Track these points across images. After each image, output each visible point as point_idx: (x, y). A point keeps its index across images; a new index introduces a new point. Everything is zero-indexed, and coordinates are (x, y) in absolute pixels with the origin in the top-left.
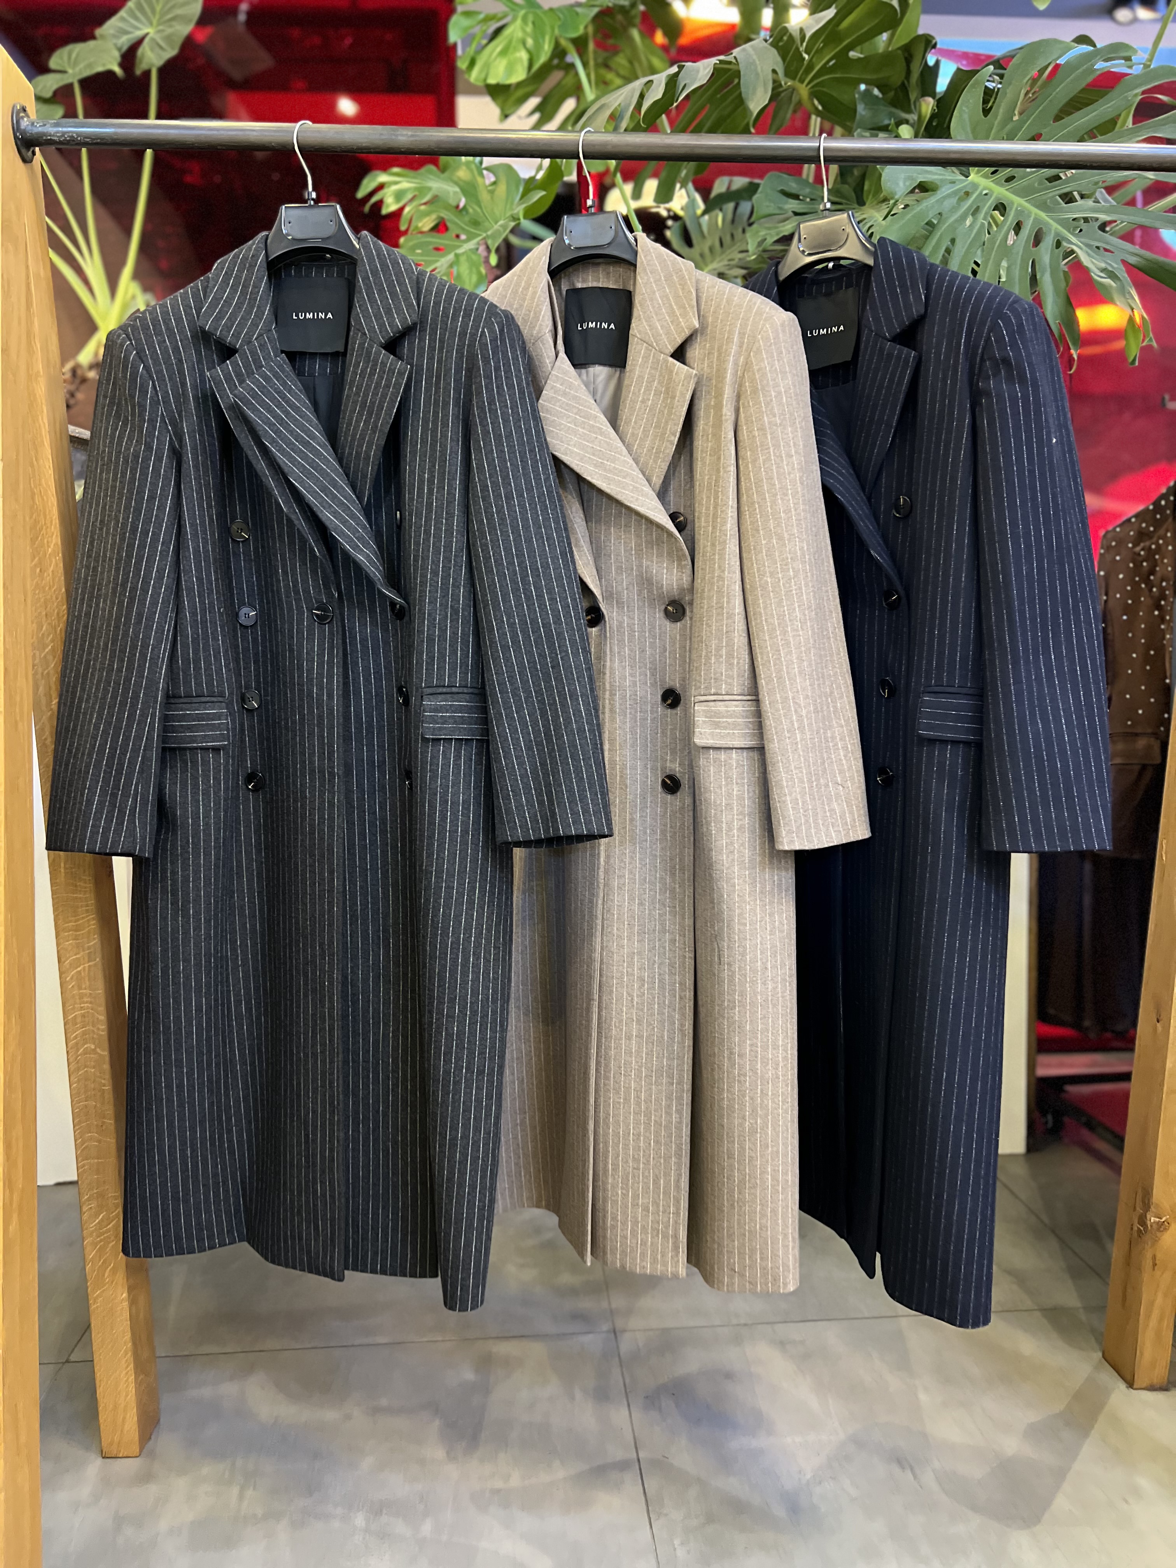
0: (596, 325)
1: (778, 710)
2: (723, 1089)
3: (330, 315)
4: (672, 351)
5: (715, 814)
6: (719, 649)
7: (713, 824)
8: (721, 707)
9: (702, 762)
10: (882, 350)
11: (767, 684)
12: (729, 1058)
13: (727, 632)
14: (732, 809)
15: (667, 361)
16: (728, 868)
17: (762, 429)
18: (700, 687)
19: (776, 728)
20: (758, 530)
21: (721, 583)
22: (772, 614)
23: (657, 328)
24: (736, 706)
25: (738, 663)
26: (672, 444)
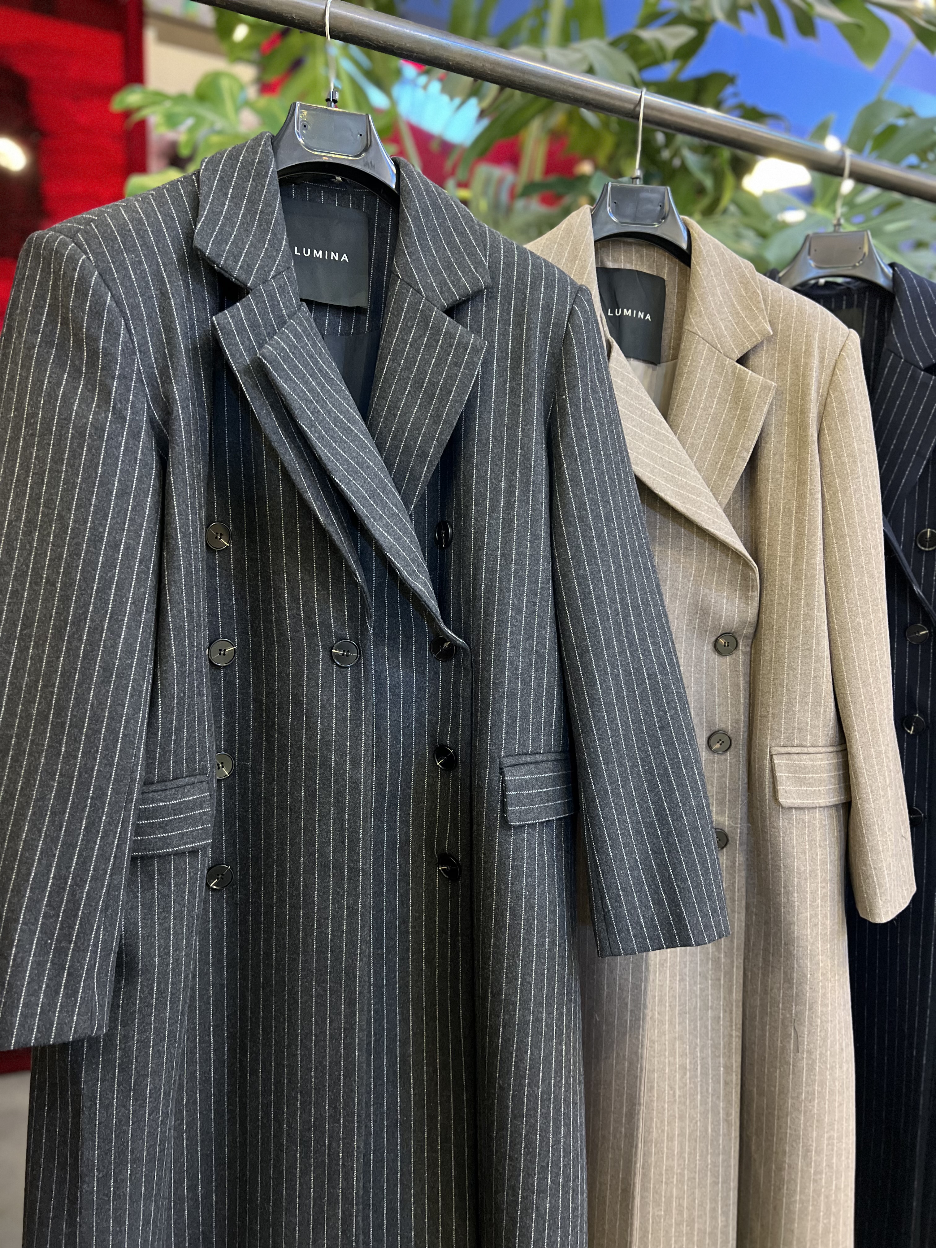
0: (632, 313)
1: (872, 766)
2: (795, 1191)
3: (345, 257)
4: (739, 356)
5: (799, 883)
6: (804, 695)
7: (796, 895)
8: (806, 761)
9: (782, 822)
10: (914, 378)
11: (861, 737)
12: (805, 1156)
13: (815, 677)
14: (816, 875)
15: (736, 367)
16: (813, 944)
17: (852, 455)
18: (779, 737)
19: (871, 787)
20: (849, 566)
21: (808, 622)
22: (865, 659)
23: (720, 328)
24: (822, 760)
25: (825, 711)
26: (744, 460)
